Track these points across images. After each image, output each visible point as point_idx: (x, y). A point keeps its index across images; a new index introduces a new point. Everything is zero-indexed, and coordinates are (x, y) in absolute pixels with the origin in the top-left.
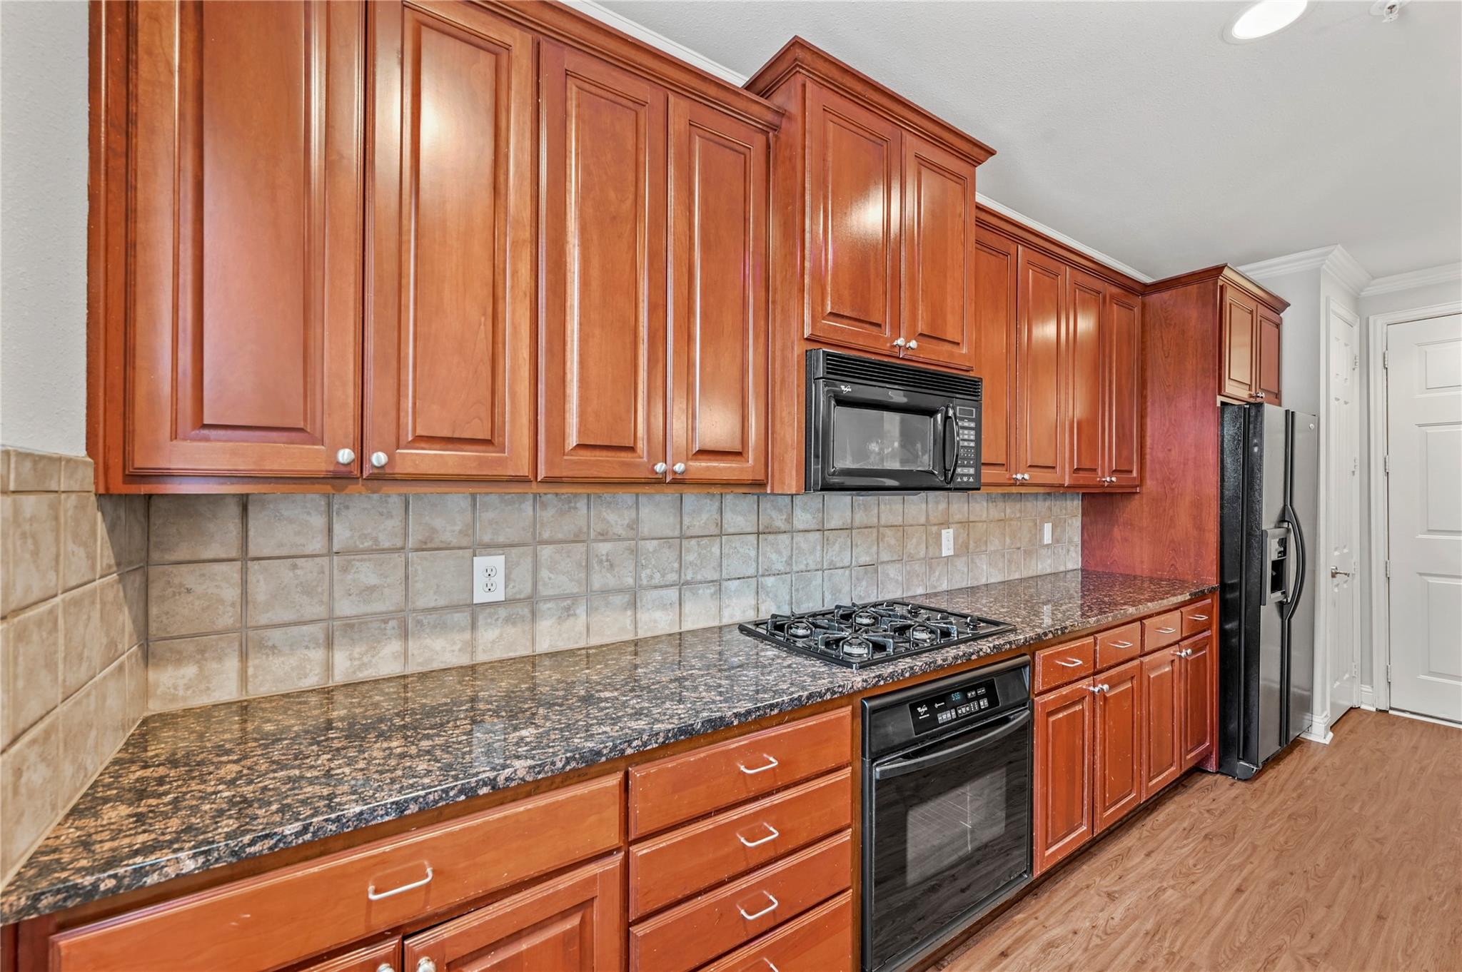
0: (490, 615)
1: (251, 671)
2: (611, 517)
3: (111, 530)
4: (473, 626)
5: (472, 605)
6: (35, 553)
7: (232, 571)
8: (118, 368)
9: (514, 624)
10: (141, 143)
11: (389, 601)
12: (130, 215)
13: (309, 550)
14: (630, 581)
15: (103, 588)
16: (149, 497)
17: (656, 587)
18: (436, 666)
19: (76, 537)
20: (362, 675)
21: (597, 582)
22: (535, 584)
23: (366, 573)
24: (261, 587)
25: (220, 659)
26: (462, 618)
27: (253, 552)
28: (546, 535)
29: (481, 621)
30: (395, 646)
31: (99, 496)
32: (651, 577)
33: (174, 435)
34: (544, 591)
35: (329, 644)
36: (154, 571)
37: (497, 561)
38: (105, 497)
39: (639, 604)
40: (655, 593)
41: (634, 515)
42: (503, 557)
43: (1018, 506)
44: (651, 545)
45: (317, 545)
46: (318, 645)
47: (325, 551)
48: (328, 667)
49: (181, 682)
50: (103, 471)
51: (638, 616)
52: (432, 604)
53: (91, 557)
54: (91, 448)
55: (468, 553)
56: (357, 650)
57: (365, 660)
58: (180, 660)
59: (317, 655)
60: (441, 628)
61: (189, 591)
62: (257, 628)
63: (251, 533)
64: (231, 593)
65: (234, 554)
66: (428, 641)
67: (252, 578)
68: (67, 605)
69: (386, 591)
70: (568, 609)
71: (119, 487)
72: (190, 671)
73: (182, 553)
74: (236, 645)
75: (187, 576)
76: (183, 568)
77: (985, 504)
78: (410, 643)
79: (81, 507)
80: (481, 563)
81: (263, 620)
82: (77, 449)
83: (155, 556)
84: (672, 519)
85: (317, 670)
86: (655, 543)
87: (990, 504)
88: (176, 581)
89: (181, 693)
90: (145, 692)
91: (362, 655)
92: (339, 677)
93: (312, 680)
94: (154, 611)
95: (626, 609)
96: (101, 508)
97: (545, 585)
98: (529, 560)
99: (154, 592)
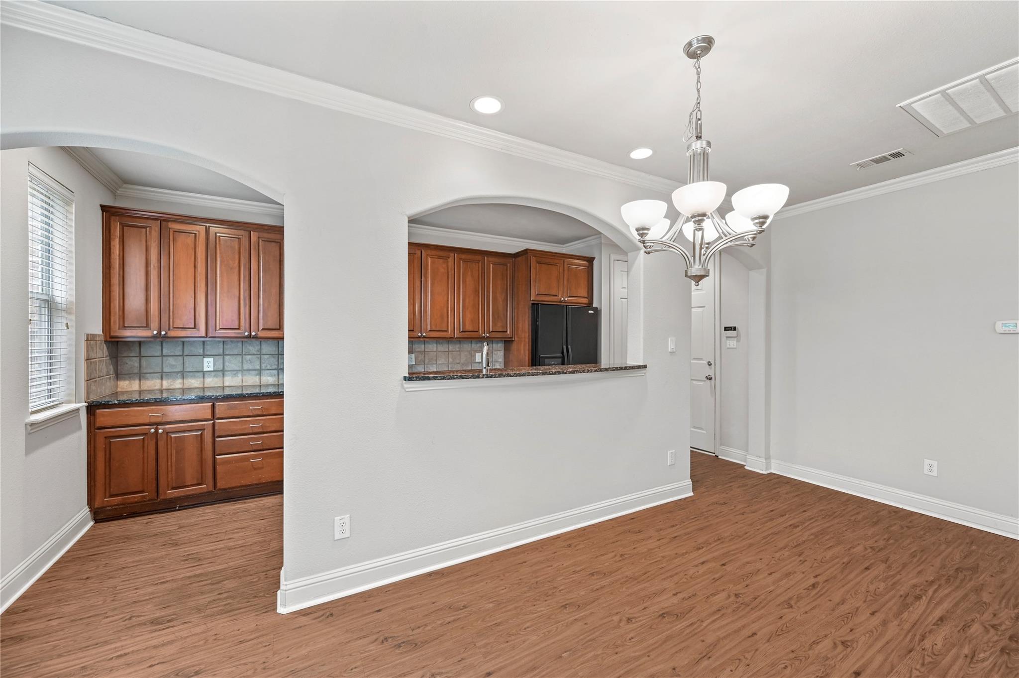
0: (209, 374)
1: (142, 384)
2: (251, 348)
3: (108, 348)
4: (204, 377)
5: (203, 371)
6: (93, 351)
7: (137, 359)
8: (108, 316)
9: (217, 377)
10: (112, 271)
11: (180, 369)
12: (110, 285)
13: (156, 355)
14: (258, 367)
15: (106, 360)
16: (118, 341)
17: (268, 370)
18: (192, 387)
19: (100, 349)
20: (171, 387)
21: (245, 367)
22: (224, 367)
23: (171, 361)
24: (144, 363)
25: (134, 380)
26: (201, 374)
27: (142, 355)
28: (227, 353)
29: (206, 376)
30: (180, 381)
31: (105, 341)
32: (266, 366)
33: (119, 329)
34: (226, 368)
35: (162, 379)
36: (119, 359)
37: (211, 360)
38: (106, 342)
39: (261, 374)
40: (268, 371)
41: (259, 347)
42: (213, 359)
43: (458, 346)
44: (266, 357)
45: (159, 353)
46: (159, 379)
47: (160, 355)
48: (162, 385)
49: (125, 385)
50: (105, 336)
51: (262, 378)
52: (191, 370)
53: (103, 353)
54: (103, 332)
55: (202, 357)
56: (169, 381)
57: (172, 383)
58: (125, 379)
59: (159, 381)
60: (194, 377)
61: (127, 364)
62: (143, 373)
63: (142, 350)
64: (137, 365)
65: (138, 355)
66: (190, 380)
67: (142, 361)
68: (99, 361)
69: (178, 366)
70: (235, 374)
71: (109, 339)
72: (127, 382)
73: (125, 354)
74: (138, 377)
75: (127, 360)
76: (126, 358)
77: (436, 345)
78: (185, 380)
79: (101, 343)
80: (206, 360)
81: (145, 371)
82: (101, 333)
83: (119, 355)
84: (274, 349)
85: (159, 385)
86: (268, 356)
87: (439, 345)
88: (124, 361)
89: (125, 387)
90: (117, 386)
91: (171, 382)
92: (164, 387)
93: (158, 387)
94: (119, 368)
95: (256, 376)
96: (105, 343)
97: (227, 367)
98: (222, 359)
99: (119, 363)
